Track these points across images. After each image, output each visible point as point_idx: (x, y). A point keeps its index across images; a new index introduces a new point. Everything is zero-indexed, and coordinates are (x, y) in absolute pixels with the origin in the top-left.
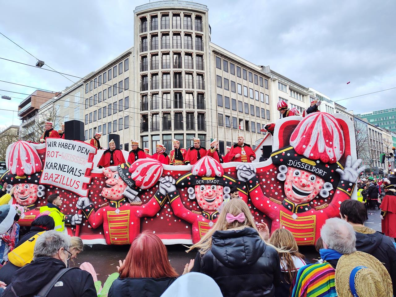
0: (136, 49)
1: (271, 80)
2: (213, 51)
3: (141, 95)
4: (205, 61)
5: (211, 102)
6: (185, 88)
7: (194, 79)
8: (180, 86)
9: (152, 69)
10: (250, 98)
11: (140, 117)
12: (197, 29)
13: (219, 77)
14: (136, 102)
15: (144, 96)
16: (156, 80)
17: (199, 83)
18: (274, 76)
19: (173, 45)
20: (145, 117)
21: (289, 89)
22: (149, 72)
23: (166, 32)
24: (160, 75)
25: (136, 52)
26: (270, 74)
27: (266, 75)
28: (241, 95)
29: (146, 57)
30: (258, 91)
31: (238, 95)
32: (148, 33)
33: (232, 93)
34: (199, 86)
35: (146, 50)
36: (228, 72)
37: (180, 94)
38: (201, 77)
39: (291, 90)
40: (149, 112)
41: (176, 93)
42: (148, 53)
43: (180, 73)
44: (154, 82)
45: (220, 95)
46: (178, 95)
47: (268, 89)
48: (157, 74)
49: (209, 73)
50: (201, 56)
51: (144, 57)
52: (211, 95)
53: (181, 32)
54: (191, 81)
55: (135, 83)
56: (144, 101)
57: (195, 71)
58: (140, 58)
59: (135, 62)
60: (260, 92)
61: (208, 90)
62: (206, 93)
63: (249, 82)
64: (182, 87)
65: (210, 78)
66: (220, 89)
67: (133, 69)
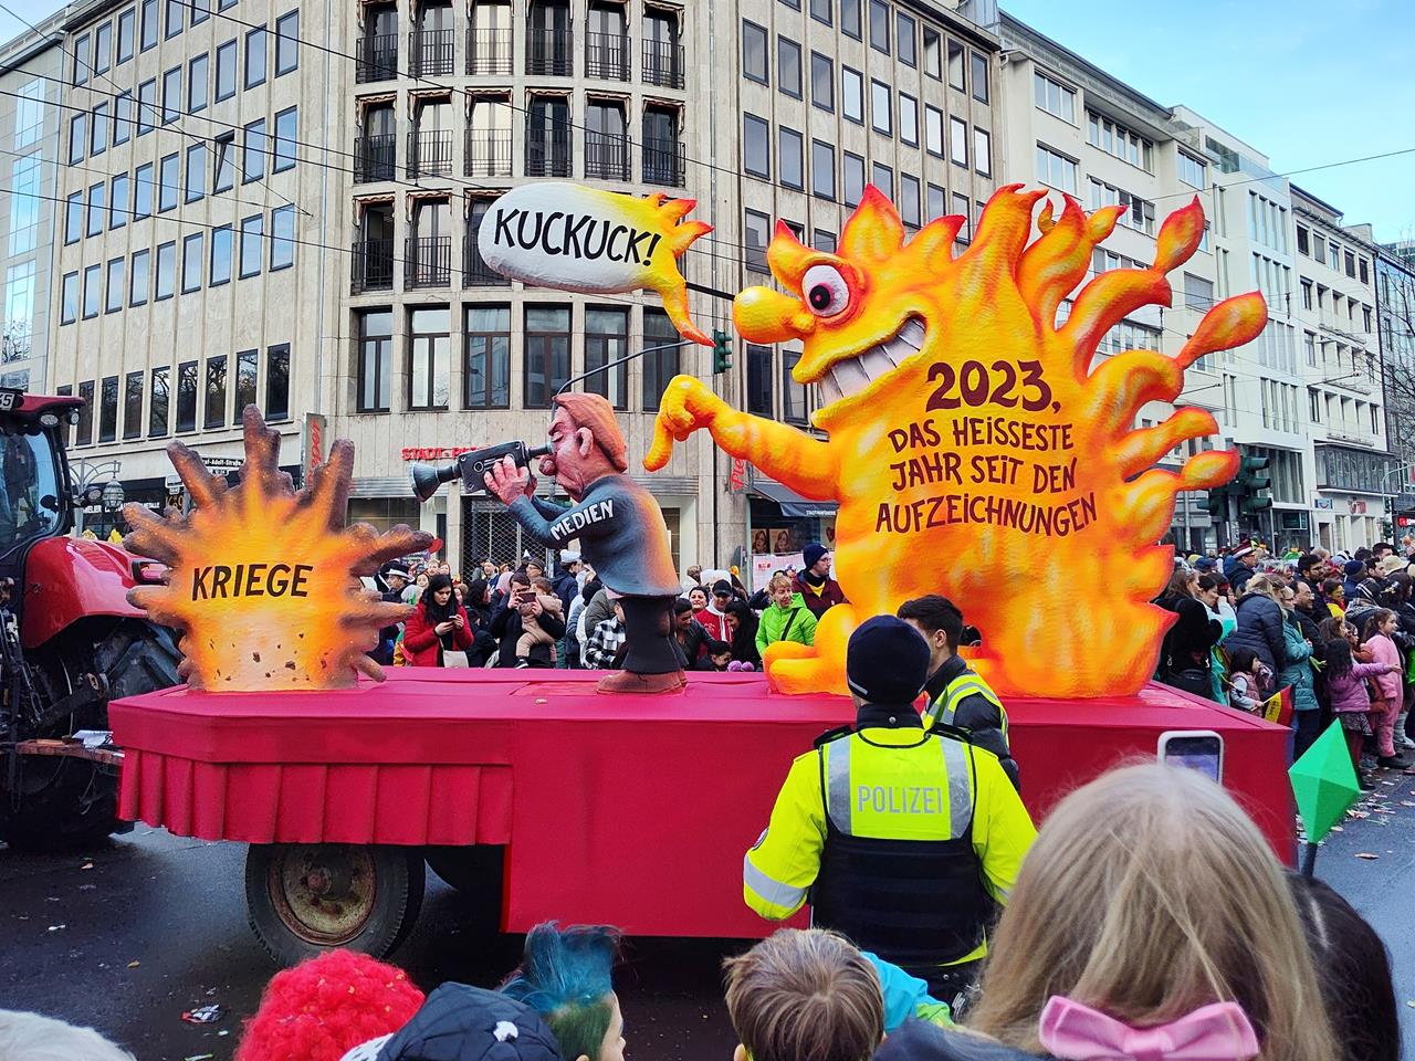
1: (1003, 58)
3: (361, 104)
5: (712, 153)
6: (586, 76)
7: (631, 33)
8: (562, 68)
10: (903, 141)
11: (350, 213)
13: (753, 32)
14: (332, 138)
15: (375, 108)
16: (439, 31)
17: (656, 56)
18: (1016, 41)
20: (376, 214)
21: (1085, 108)
24: (462, 4)
26: (996, 30)
27: (979, 32)
28: (860, 122)
30: (941, 108)
31: (846, 124)
33: (815, 112)
34: (657, 69)
36: (797, 7)
37: (561, 102)
38: (664, 25)
39: (1094, 113)
40: (398, 190)
41: (538, 100)
44: (428, 39)
45: (757, 119)
46: (549, 108)
47: (986, 102)
52: (712, 119)
54: (614, 43)
56: (376, 130)
60: (951, 112)
61: (698, 89)
62: (688, 106)
63: (899, 65)
64: (571, 68)
65: (711, 30)
66: (756, 87)
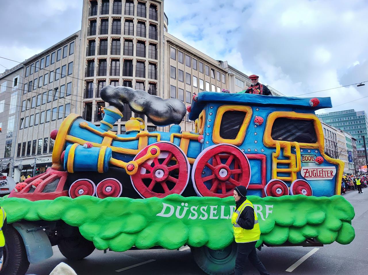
0: (83, 32)
1: (229, 75)
2: (168, 41)
3: (86, 82)
4: (158, 50)
5: (163, 93)
6: (136, 77)
7: (146, 68)
9: (100, 53)
11: (83, 105)
12: (151, 17)
14: (79, 89)
15: (89, 82)
18: (232, 71)
19: (125, 32)
20: (89, 105)
21: (246, 85)
22: (97, 57)
23: (118, 18)
24: (109, 61)
25: (83, 36)
27: (223, 69)
31: (193, 87)
32: (98, 17)
33: (186, 85)
34: (152, 75)
35: (95, 34)
36: (183, 64)
37: (130, 82)
38: (153, 66)
40: (93, 100)
41: (125, 82)
42: (97, 37)
43: (131, 61)
44: (101, 68)
45: (173, 86)
47: (225, 84)
48: (105, 60)
49: (162, 63)
50: (155, 45)
51: (92, 41)
52: (163, 86)
53: (134, 19)
54: (142, 70)
56: (89, 87)
57: (147, 59)
58: (87, 43)
59: (82, 45)
60: (217, 86)
61: (160, 80)
62: (158, 83)
63: (206, 76)
64: (132, 75)
65: (163, 68)
66: (173, 80)
67: (78, 53)
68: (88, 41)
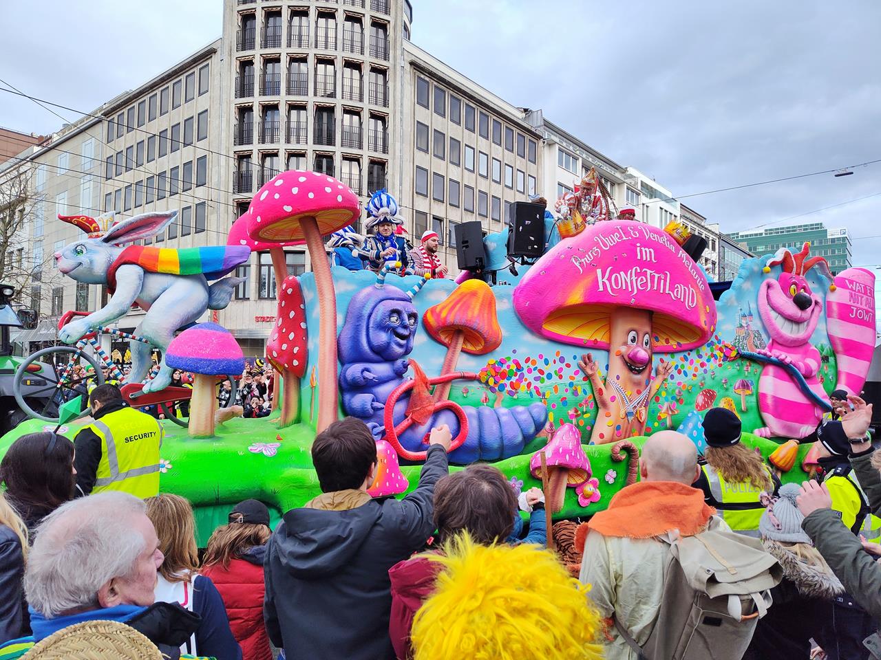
0: (227, 42)
1: (544, 142)
2: (412, 64)
3: (236, 155)
4: (390, 84)
5: (401, 184)
6: (342, 146)
7: (364, 126)
8: (331, 142)
9: (264, 92)
10: (493, 180)
11: (232, 208)
12: (376, 6)
13: (422, 128)
14: (223, 171)
15: (243, 157)
16: (273, 122)
17: (376, 138)
18: (552, 134)
19: (316, 41)
20: (243, 207)
21: (583, 167)
22: (257, 100)
23: (301, 8)
24: (283, 109)
25: (226, 50)
26: (542, 129)
27: (533, 130)
28: (473, 172)
29: (251, 63)
30: (513, 166)
31: (466, 171)
32: (259, 6)
33: (452, 167)
34: (376, 144)
35: (252, 47)
36: (444, 116)
37: (330, 158)
38: (380, 123)
40: (253, 197)
41: (319, 157)
42: (257, 54)
43: (331, 110)
44: (268, 126)
45: (423, 169)
46: (324, 161)
47: (535, 163)
48: (275, 107)
49: (398, 115)
50: (383, 72)
51: (246, 64)
52: (401, 168)
53: (337, 10)
54: (356, 130)
55: (223, 125)
56: (244, 168)
57: (367, 106)
58: (235, 66)
59: (223, 73)
60: (517, 167)
61: (394, 154)
62: (390, 161)
63: (493, 144)
64: (335, 143)
65: (402, 126)
66: (422, 154)
67: (219, 91)
68: (238, 62)
